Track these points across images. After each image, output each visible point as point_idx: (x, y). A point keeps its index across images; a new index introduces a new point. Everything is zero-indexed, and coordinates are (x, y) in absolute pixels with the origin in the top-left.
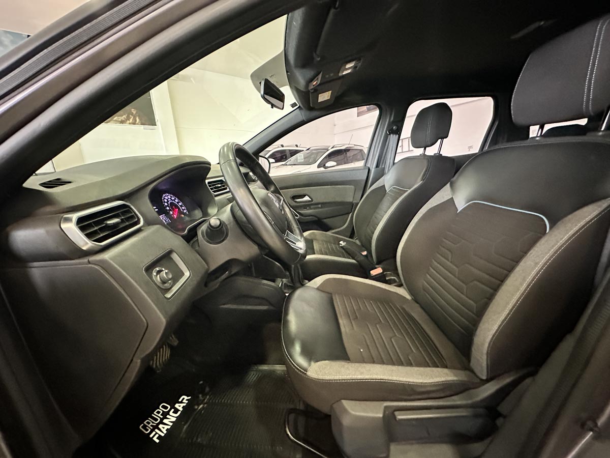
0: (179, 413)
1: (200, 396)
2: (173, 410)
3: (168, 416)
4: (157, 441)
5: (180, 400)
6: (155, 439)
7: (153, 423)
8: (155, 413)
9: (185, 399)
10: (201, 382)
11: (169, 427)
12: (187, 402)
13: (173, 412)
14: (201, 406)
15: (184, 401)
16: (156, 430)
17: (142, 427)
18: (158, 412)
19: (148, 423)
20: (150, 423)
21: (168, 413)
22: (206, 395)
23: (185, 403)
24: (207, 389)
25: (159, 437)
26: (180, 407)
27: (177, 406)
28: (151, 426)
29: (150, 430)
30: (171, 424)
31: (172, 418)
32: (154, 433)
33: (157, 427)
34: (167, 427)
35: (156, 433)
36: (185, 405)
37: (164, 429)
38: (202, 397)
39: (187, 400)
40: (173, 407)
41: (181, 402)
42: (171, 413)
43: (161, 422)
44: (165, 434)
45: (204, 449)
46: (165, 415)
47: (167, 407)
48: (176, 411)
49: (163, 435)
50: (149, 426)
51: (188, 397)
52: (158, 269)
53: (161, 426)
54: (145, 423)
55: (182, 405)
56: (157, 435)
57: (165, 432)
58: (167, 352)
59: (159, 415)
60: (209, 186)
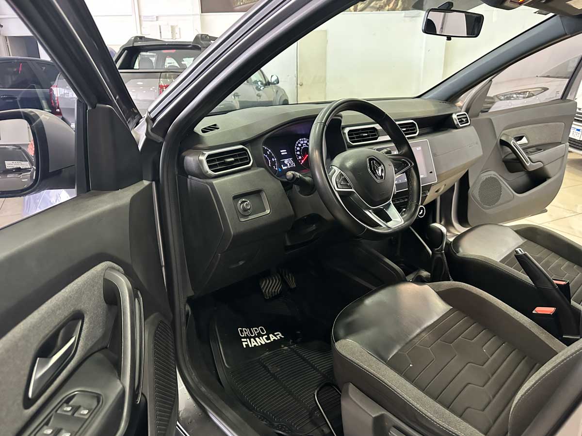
0: (269, 341)
1: (291, 341)
2: (266, 336)
3: (261, 338)
4: (245, 347)
5: (275, 334)
6: (244, 344)
7: (248, 333)
8: (254, 329)
9: (279, 335)
10: (299, 332)
11: (257, 345)
12: (279, 338)
13: (266, 338)
14: (286, 348)
15: (278, 336)
16: (248, 339)
17: (240, 330)
18: (256, 330)
19: (246, 331)
20: (246, 332)
21: (262, 336)
22: (296, 343)
23: (277, 337)
24: (299, 340)
25: (247, 345)
26: (272, 338)
27: (271, 335)
28: (246, 334)
29: (244, 336)
30: (260, 344)
31: (263, 341)
32: (245, 340)
33: (250, 338)
34: (256, 344)
35: (247, 341)
36: (276, 339)
37: (253, 343)
38: (292, 342)
39: (280, 337)
40: (268, 334)
41: (275, 336)
42: (264, 337)
43: (254, 338)
44: (252, 347)
45: (269, 374)
46: (259, 335)
47: (264, 332)
48: (268, 339)
49: (250, 346)
50: (245, 333)
51: (282, 335)
52: (244, 200)
53: (252, 340)
54: (244, 329)
55: (275, 338)
56: (246, 343)
57: (253, 346)
58: (278, 286)
59: (256, 332)
60: (349, 135)
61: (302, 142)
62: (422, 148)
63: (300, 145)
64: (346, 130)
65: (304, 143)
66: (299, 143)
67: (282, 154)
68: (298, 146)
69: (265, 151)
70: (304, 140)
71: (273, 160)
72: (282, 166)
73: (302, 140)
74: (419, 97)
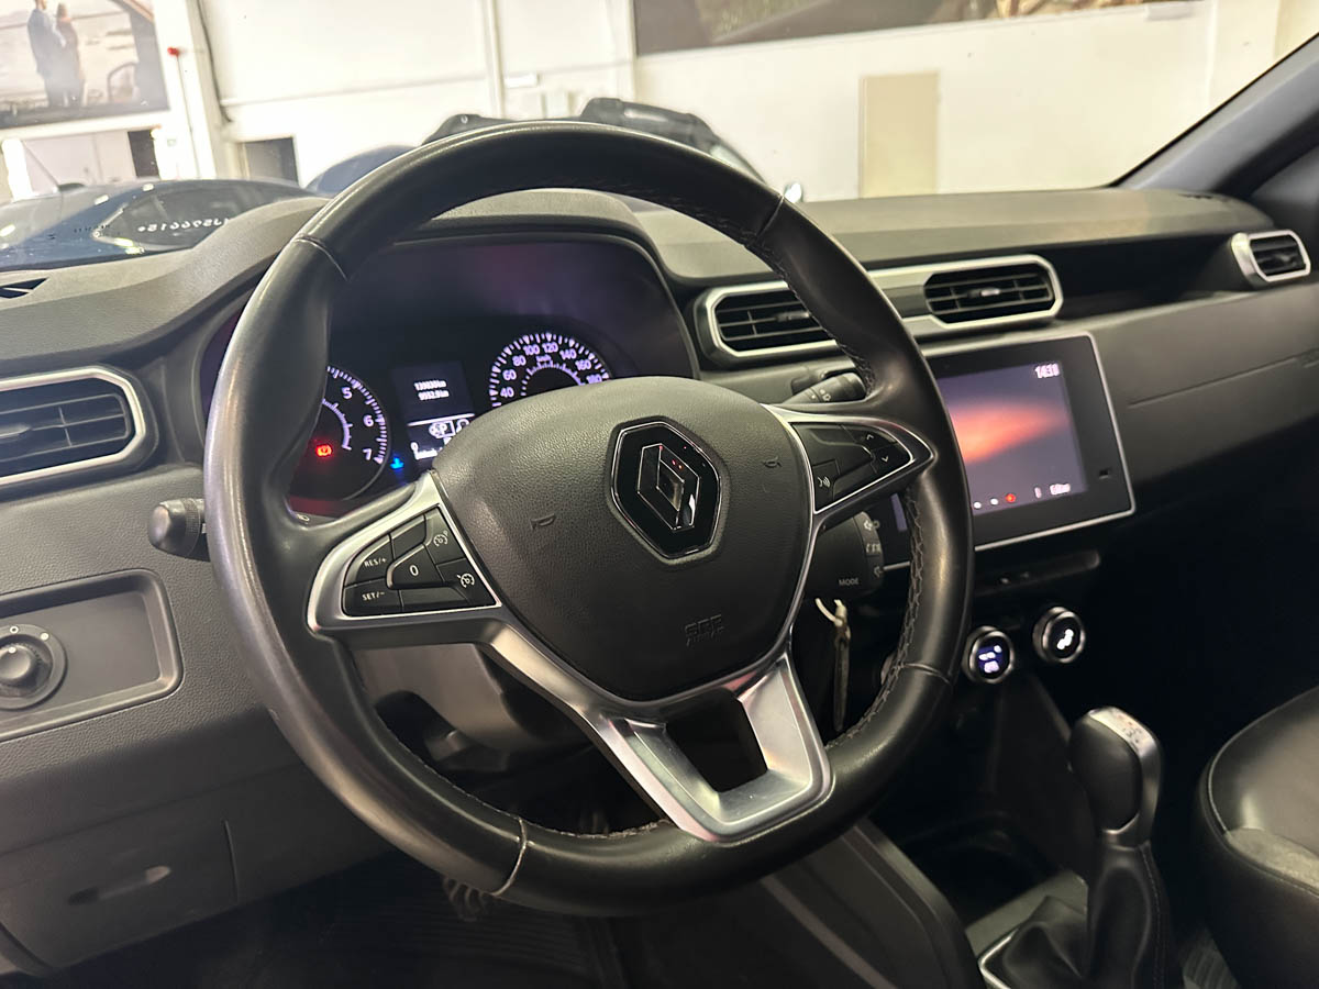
60: (720, 318)
61: (532, 350)
62: (1064, 368)
63: (519, 361)
64: (712, 299)
65: (542, 353)
66: (517, 352)
67: (423, 396)
68: (510, 366)
69: (334, 389)
70: (546, 341)
71: (368, 421)
72: (414, 446)
73: (532, 343)
74: (1116, 184)
